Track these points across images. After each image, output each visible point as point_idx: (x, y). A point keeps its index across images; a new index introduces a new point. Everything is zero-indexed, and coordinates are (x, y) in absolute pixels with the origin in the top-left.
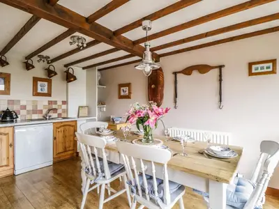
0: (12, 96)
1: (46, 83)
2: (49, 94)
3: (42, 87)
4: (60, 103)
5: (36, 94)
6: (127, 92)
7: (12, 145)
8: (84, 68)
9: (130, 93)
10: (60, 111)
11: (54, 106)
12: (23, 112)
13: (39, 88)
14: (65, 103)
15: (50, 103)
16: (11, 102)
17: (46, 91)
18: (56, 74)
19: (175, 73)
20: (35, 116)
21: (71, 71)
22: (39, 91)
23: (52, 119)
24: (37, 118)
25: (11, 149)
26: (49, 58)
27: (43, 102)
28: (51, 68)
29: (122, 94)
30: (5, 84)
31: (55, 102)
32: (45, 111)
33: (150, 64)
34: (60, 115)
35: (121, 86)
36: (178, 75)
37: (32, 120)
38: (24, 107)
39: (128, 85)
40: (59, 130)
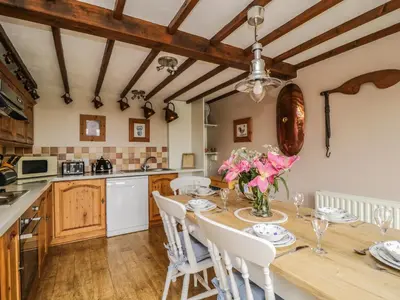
0: (108, 143)
1: (144, 125)
2: (147, 139)
3: (139, 130)
4: (159, 150)
5: (133, 139)
6: (246, 132)
7: (104, 201)
8: (188, 102)
9: (250, 133)
10: (159, 160)
11: (153, 154)
12: (119, 162)
13: (136, 131)
14: (165, 149)
15: (148, 149)
16: (107, 149)
17: (143, 135)
18: (153, 113)
19: (326, 94)
20: (132, 167)
21: (171, 107)
22: (136, 135)
23: (151, 170)
24: (134, 169)
25: (103, 205)
26: (144, 92)
27: (140, 149)
28: (148, 106)
29: (239, 134)
30: (100, 128)
31: (154, 149)
32: (142, 161)
33: (264, 80)
34: (159, 165)
35: (237, 122)
36: (332, 97)
37: (127, 171)
38: (120, 156)
39: (247, 121)
40: (156, 185)
